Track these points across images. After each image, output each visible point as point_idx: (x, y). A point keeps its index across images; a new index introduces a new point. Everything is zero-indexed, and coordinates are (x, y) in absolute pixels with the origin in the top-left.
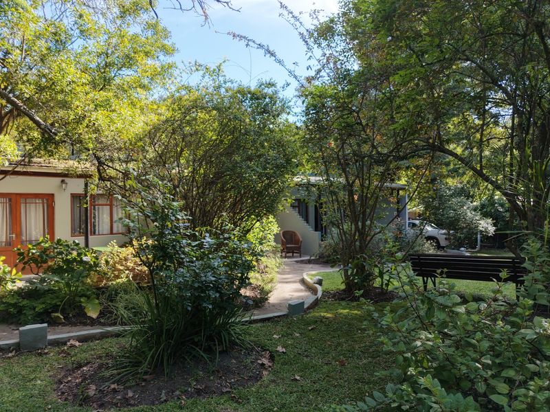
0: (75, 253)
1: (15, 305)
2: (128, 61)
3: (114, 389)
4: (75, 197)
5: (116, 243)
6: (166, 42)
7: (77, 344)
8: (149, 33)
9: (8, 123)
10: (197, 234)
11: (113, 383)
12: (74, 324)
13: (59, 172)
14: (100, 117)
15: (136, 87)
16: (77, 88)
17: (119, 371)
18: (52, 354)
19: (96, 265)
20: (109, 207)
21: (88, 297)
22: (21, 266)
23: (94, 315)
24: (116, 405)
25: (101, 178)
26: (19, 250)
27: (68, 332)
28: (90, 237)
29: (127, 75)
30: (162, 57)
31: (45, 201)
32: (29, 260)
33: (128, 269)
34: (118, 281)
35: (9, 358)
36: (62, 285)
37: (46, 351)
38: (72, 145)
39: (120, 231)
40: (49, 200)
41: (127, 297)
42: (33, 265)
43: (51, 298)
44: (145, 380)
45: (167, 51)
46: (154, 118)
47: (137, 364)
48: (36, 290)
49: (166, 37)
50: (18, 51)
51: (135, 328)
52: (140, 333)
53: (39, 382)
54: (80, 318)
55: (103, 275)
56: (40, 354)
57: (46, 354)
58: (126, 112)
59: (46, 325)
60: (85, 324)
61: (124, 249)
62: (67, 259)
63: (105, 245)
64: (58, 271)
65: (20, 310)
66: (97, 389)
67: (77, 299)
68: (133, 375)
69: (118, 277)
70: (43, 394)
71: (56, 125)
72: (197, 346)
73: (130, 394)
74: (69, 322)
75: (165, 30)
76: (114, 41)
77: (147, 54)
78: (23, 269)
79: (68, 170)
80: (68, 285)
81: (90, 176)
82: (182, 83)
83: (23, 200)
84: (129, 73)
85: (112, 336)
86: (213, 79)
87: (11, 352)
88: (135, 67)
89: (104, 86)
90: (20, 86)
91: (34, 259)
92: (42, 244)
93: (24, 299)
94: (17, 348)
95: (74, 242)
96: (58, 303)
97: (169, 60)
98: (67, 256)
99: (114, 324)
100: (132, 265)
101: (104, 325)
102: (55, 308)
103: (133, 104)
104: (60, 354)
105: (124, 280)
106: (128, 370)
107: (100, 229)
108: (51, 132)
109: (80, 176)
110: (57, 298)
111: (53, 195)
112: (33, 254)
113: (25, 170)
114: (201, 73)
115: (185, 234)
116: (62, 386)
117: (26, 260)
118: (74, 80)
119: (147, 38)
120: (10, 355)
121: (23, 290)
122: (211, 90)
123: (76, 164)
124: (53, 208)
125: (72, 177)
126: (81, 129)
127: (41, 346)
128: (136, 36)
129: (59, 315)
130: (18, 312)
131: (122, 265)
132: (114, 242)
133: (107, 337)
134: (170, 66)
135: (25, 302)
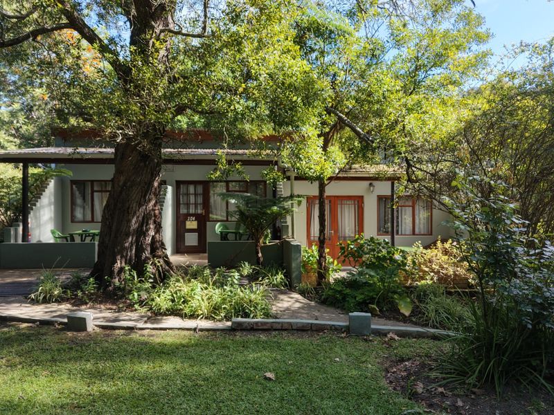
0: (384, 252)
1: (340, 292)
2: (439, 59)
3: (442, 393)
4: (380, 198)
5: (421, 244)
6: (479, 30)
7: (396, 338)
8: (461, 25)
9: (333, 135)
10: (536, 241)
11: (440, 386)
12: (388, 318)
13: (371, 176)
14: (412, 121)
15: (447, 85)
16: (391, 96)
17: (444, 376)
18: (376, 342)
19: (405, 265)
20: (411, 208)
21: (400, 294)
22: (342, 258)
23: (407, 314)
24: (446, 409)
25: (409, 180)
26: (341, 244)
27: (384, 325)
28: (395, 236)
29: (437, 74)
30: (474, 47)
31: (356, 202)
32: (348, 255)
33: (433, 271)
34: (423, 282)
35: (342, 337)
36: (376, 279)
37: (371, 338)
38: (385, 149)
39: (422, 233)
40: (359, 201)
41: (437, 300)
42: (351, 259)
43: (368, 291)
44: (474, 393)
45: (479, 39)
46: (466, 114)
47: (463, 374)
48: (355, 281)
49: (479, 24)
50: (342, 72)
51: (460, 335)
52: (464, 341)
53: (370, 366)
54: (394, 314)
55: (409, 275)
56: (366, 340)
57: (371, 341)
58: (438, 111)
59: (369, 314)
60: (398, 320)
61: (429, 250)
62: (378, 256)
63: (410, 245)
64: (371, 266)
65: (345, 297)
66: (424, 388)
67: (390, 294)
68: (460, 384)
69: (422, 278)
70: (375, 378)
71: (373, 133)
72: (535, 371)
73: (460, 403)
74: (382, 315)
75: (478, 17)
76: (424, 43)
77: (458, 48)
78: (344, 261)
79: (378, 174)
80: (382, 280)
81: (399, 179)
82: (504, 70)
83: (339, 202)
84: (439, 72)
85: (428, 337)
86: (543, 58)
87: (343, 333)
88: (445, 65)
89: (414, 89)
90: (345, 102)
91: (352, 254)
92: (359, 241)
93: (347, 287)
94: (348, 330)
95: (384, 241)
96: (375, 296)
97: (483, 48)
98: (378, 253)
99: (426, 325)
100: (437, 267)
101: (416, 324)
102: (372, 300)
103: (444, 103)
104: (383, 344)
105: (430, 282)
106: (453, 377)
107: (403, 229)
108: (369, 139)
109: (389, 179)
110: (373, 291)
111: (362, 197)
112: (351, 249)
113: (346, 176)
114: (527, 54)
115: (520, 241)
116: (389, 375)
117: (346, 253)
118: (389, 89)
119: (459, 31)
120: (343, 335)
121: (345, 279)
122: (539, 72)
123: (386, 168)
124: (363, 209)
125: (381, 180)
126: (394, 135)
127: (366, 333)
128: (447, 32)
129: (375, 307)
130: (343, 298)
131: (427, 267)
132: (419, 243)
133: (424, 337)
134: (485, 55)
135: (348, 291)
